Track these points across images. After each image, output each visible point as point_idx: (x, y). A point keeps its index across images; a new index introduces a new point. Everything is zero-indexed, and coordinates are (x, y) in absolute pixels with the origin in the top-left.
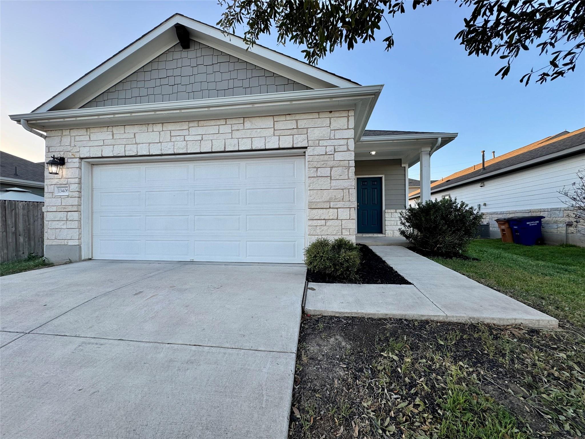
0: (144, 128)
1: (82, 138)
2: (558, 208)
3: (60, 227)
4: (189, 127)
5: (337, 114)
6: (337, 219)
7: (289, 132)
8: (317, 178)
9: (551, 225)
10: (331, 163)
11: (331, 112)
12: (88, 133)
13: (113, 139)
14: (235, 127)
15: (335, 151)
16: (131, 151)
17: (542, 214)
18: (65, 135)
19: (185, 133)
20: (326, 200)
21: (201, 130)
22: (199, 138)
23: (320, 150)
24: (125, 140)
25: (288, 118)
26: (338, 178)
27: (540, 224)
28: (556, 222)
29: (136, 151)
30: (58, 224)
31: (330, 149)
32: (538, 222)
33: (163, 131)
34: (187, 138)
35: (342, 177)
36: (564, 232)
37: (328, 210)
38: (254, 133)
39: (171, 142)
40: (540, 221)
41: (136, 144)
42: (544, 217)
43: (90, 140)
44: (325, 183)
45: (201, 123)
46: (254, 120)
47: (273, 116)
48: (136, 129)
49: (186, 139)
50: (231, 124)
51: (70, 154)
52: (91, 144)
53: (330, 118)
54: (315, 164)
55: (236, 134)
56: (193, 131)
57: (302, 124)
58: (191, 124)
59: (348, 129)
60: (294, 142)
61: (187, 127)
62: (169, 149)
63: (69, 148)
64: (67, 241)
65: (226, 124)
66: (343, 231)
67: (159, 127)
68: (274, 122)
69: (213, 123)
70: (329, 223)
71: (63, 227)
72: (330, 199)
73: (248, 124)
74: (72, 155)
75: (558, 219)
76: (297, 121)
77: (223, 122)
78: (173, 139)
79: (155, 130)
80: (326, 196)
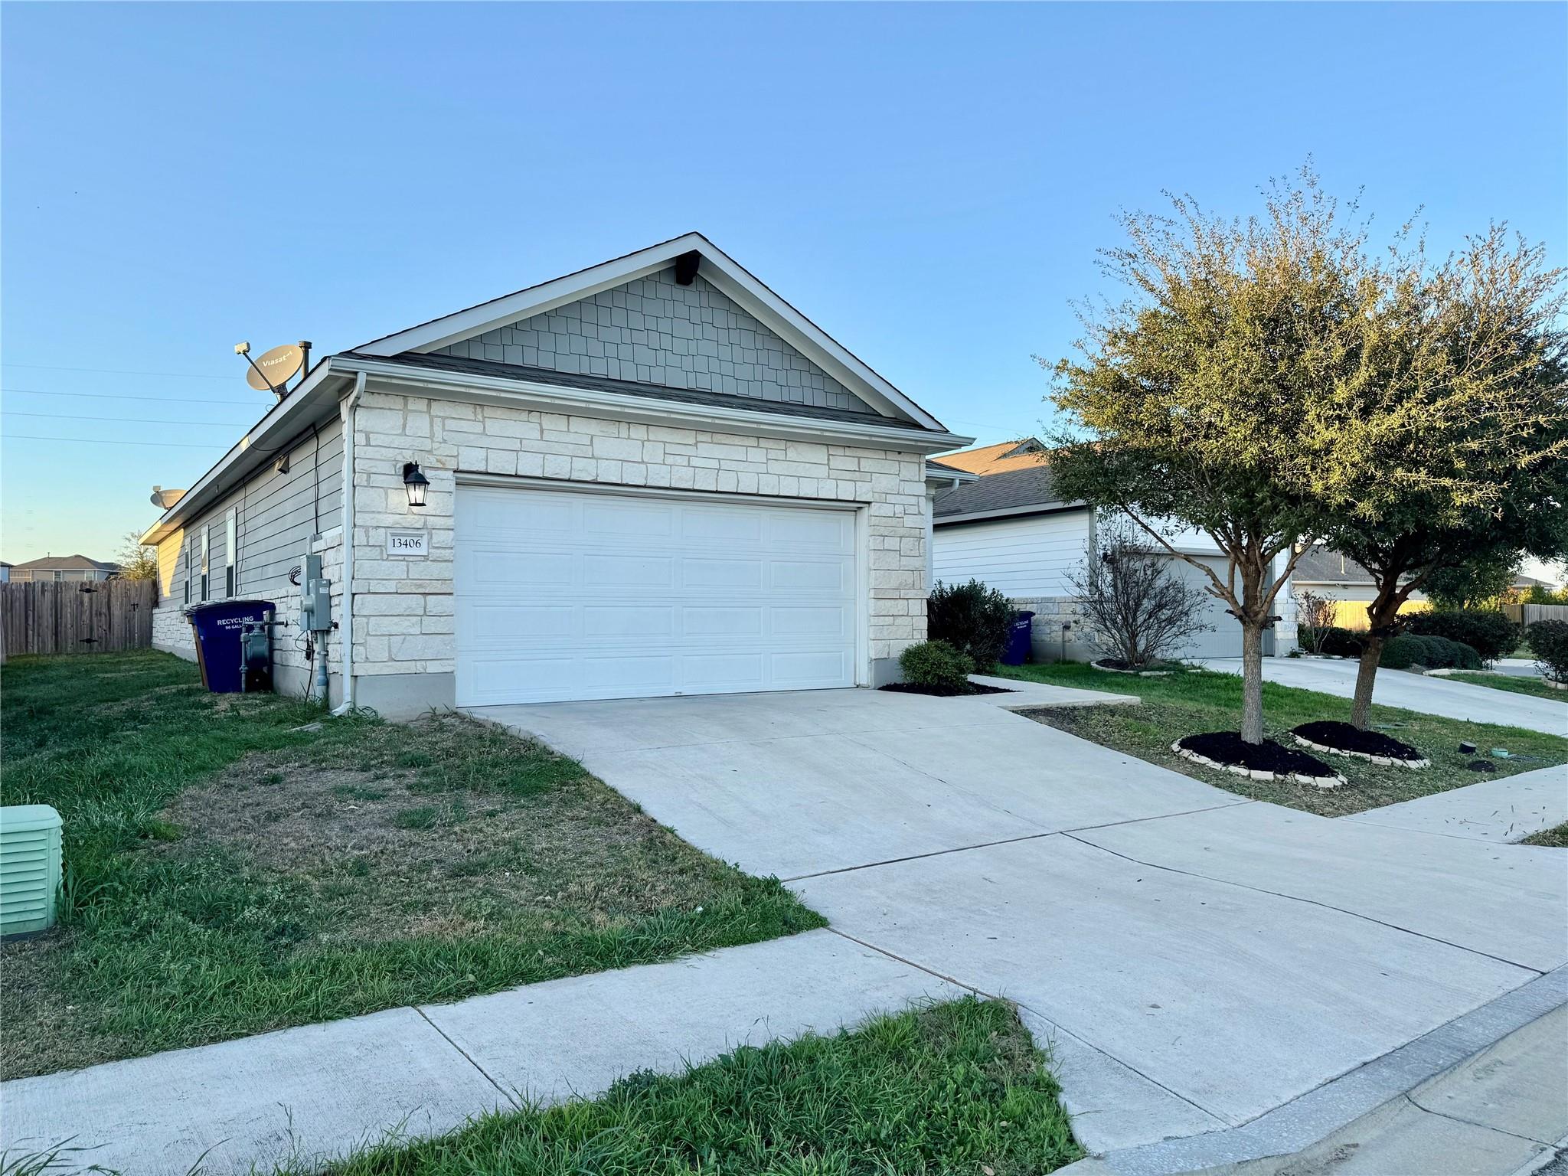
0: (612, 429)
1: (465, 426)
2: (1051, 598)
3: (405, 631)
4: (697, 442)
5: (907, 458)
6: (907, 616)
7: (849, 475)
8: (884, 552)
9: (1041, 628)
10: (902, 532)
11: (900, 453)
12: (480, 417)
13: (542, 439)
14: (772, 454)
15: (905, 514)
16: (584, 471)
17: (1029, 608)
18: (415, 411)
19: (690, 451)
20: (895, 585)
21: (718, 451)
22: (715, 464)
23: (887, 510)
24: (571, 446)
25: (848, 452)
26: (908, 553)
27: (1029, 625)
28: (1048, 623)
29: (595, 474)
30: (396, 624)
31: (899, 509)
32: (1027, 622)
33: (648, 440)
34: (694, 462)
35: (913, 553)
36: (1060, 639)
37: (897, 601)
38: (801, 469)
39: (664, 464)
40: (1030, 621)
41: (593, 457)
42: (1034, 614)
43: (484, 433)
44: (892, 560)
45: (718, 438)
46: (802, 447)
47: (827, 445)
48: (593, 427)
49: (692, 464)
50: (767, 449)
51: (433, 459)
52: (486, 442)
53: (899, 462)
54: (883, 531)
55: (775, 467)
56: (704, 449)
57: (866, 465)
58: (701, 437)
59: (919, 481)
60: (858, 493)
61: (692, 441)
62: (663, 477)
63: (427, 444)
64: (423, 662)
65: (758, 447)
66: (915, 632)
67: (639, 432)
68: (829, 455)
69: (737, 440)
70: (899, 621)
71: (412, 631)
72: (900, 584)
73: (792, 454)
74: (438, 461)
75: (1051, 617)
76: (859, 458)
77: (753, 442)
78: (670, 460)
79: (633, 435)
80: (895, 580)
